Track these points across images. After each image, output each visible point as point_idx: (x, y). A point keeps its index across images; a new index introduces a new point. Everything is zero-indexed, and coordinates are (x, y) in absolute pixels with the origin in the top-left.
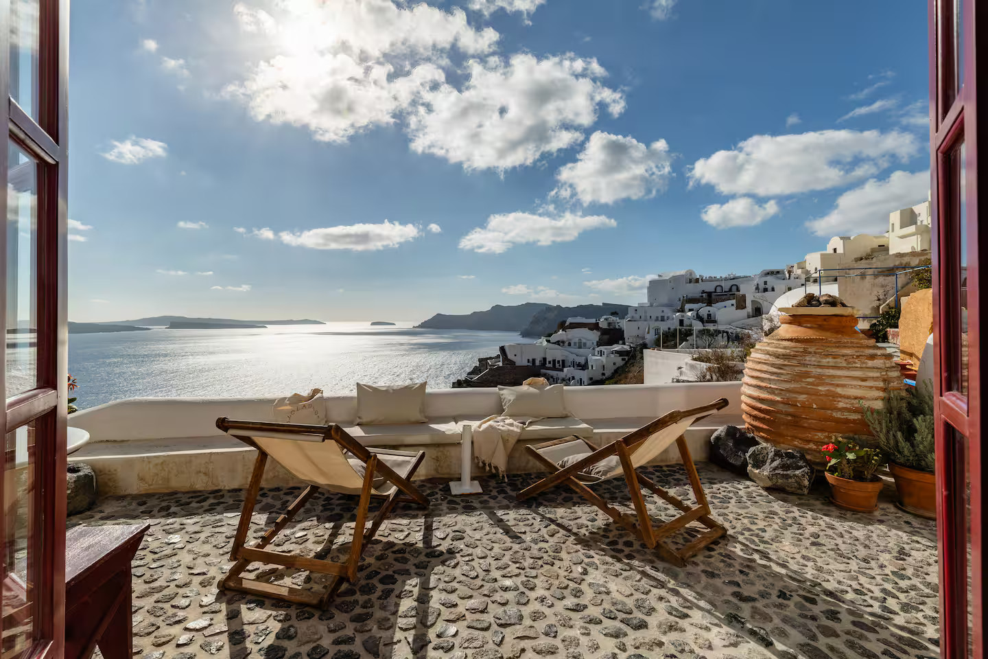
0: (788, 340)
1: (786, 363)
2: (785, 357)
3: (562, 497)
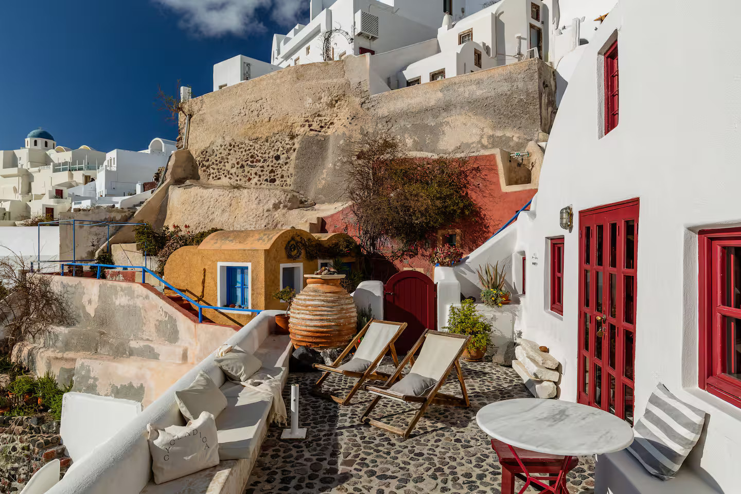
0: (330, 293)
1: (334, 304)
2: (333, 302)
3: (321, 407)
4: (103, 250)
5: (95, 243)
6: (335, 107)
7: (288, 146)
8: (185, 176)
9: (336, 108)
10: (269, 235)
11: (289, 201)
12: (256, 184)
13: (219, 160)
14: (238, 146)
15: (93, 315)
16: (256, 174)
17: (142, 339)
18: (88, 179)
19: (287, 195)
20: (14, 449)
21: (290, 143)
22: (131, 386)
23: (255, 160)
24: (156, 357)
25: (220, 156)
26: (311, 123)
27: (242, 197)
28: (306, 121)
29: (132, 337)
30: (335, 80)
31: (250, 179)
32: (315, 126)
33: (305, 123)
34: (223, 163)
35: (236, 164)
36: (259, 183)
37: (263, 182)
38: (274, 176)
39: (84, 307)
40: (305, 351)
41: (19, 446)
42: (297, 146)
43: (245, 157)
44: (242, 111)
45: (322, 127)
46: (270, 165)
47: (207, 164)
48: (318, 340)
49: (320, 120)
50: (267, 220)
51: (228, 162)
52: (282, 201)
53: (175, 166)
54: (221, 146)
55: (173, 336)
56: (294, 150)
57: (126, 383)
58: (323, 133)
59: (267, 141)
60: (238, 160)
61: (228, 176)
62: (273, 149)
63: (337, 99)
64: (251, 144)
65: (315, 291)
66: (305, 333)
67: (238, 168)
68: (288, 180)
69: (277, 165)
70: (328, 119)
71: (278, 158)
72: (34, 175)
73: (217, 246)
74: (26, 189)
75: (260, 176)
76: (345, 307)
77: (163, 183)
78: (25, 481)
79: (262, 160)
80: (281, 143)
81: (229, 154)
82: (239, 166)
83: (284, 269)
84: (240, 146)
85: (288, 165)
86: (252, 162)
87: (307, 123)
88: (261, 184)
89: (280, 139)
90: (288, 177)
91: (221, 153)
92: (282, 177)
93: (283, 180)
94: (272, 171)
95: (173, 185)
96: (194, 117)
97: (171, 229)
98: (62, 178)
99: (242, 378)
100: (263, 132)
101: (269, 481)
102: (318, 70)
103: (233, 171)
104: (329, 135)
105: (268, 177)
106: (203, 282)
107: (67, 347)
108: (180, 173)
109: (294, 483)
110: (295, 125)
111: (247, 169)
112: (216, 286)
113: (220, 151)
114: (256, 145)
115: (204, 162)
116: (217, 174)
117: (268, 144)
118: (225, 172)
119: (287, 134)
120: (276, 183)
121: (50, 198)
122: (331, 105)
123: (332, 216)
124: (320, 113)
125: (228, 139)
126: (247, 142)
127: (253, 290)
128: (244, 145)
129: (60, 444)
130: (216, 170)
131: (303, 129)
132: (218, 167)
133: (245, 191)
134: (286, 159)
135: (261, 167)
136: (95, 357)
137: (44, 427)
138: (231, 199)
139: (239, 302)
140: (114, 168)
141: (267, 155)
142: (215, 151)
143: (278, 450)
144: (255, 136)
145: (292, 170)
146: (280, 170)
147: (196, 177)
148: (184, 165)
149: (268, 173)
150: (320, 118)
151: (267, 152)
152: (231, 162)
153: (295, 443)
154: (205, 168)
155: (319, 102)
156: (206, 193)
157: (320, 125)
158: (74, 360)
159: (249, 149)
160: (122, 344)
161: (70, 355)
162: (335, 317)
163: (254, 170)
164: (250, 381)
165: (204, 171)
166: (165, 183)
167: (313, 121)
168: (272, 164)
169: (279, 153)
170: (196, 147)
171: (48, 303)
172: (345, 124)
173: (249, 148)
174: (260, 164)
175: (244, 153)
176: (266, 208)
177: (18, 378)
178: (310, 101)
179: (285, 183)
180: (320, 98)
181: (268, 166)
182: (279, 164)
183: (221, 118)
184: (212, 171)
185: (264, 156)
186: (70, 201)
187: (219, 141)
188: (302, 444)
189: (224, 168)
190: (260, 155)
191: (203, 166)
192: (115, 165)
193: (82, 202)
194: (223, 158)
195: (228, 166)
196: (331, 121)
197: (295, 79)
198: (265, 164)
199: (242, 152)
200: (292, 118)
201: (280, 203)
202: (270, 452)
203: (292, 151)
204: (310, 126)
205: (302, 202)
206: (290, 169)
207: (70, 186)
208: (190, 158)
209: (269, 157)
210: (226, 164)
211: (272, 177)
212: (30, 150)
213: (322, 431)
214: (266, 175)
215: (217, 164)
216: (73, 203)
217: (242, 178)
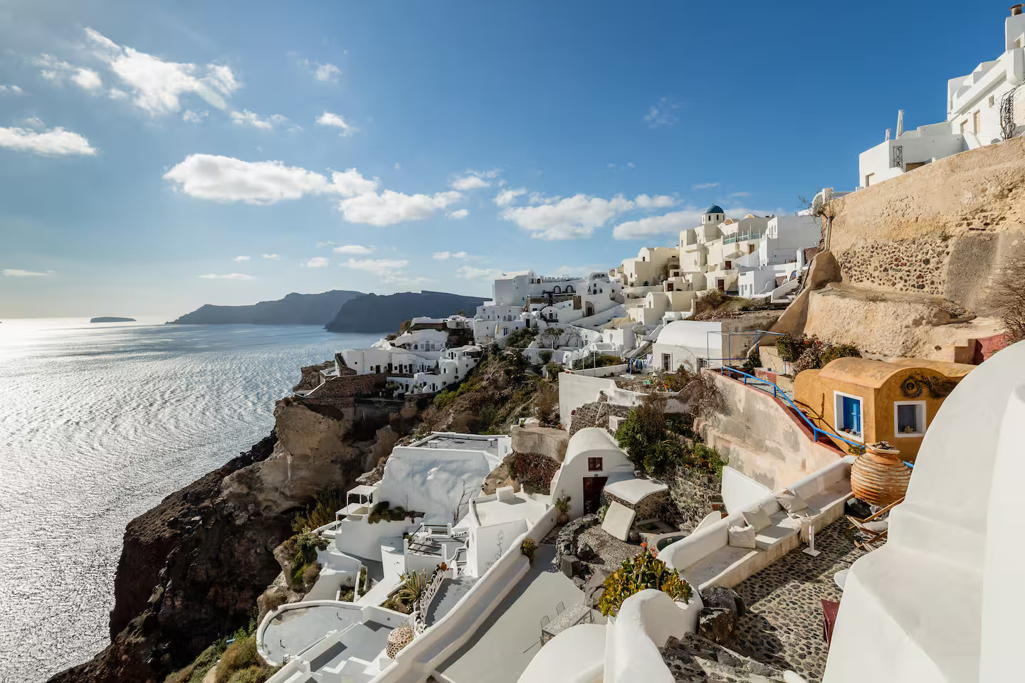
0: (883, 464)
1: (883, 474)
2: (883, 471)
4: (752, 351)
5: (747, 344)
6: (1007, 197)
7: (940, 249)
8: (826, 278)
9: (1010, 198)
10: (883, 373)
11: (935, 316)
12: (902, 289)
13: (861, 262)
14: (881, 248)
15: (742, 412)
16: (901, 278)
17: (774, 441)
18: (752, 248)
19: (932, 310)
20: (696, 494)
21: (943, 245)
22: (765, 476)
23: (900, 264)
24: (783, 459)
25: (863, 258)
26: (972, 221)
27: (879, 310)
28: (963, 220)
29: (767, 437)
30: (1008, 165)
31: (894, 284)
32: (977, 223)
33: (962, 222)
34: (865, 266)
35: (879, 267)
36: (904, 289)
37: (910, 288)
38: (923, 281)
39: (736, 404)
40: (856, 503)
41: (699, 493)
42: (951, 249)
43: (889, 260)
44: (885, 212)
45: (987, 224)
46: (918, 269)
47: (849, 265)
48: (869, 497)
49: (984, 217)
50: (905, 337)
51: (870, 265)
52: (925, 317)
53: (816, 270)
54: (863, 248)
55: (796, 446)
56: (948, 253)
57: (763, 473)
58: (989, 232)
59: (914, 243)
60: (881, 263)
61: (870, 279)
62: (921, 252)
63: (1010, 187)
64: (896, 246)
65: (870, 460)
66: (859, 489)
67: (881, 271)
68: (940, 287)
69: (925, 270)
70: (996, 214)
71: (927, 262)
72: (709, 248)
73: (833, 376)
74: (703, 261)
75: (906, 281)
76: (894, 478)
77: (804, 288)
78: (702, 518)
79: (908, 264)
80: (931, 245)
81: (872, 256)
82: (882, 269)
83: (899, 406)
84: (883, 248)
85: (939, 271)
86: (897, 265)
87: (965, 222)
88: (907, 290)
89: (929, 241)
90: (940, 283)
91: (863, 255)
92: (932, 283)
93: (934, 286)
94: (920, 277)
95: (813, 290)
96: (836, 218)
97: (809, 337)
98: (731, 248)
99: (789, 511)
100: (909, 233)
101: (782, 566)
102: (982, 156)
103: (876, 274)
104: (998, 234)
105: (915, 283)
106: (823, 405)
107: (726, 431)
108: (822, 276)
109: (793, 572)
110: (949, 225)
111: (891, 272)
112: (833, 410)
113: (862, 253)
114: (902, 248)
115: (846, 264)
116: (860, 276)
117: (916, 246)
118: (868, 275)
119: (939, 234)
120: (925, 290)
121: (721, 270)
122: (1002, 196)
123: (990, 339)
124: (985, 208)
125: (870, 242)
126: (891, 243)
127: (864, 422)
128: (887, 247)
129: (722, 501)
130: (858, 272)
131: (959, 229)
132: (860, 269)
133: (882, 304)
134: (938, 263)
135: (907, 271)
136: (742, 444)
137: (711, 485)
138: (868, 311)
139: (855, 429)
140: (775, 236)
141: (914, 259)
142: (857, 252)
143: (797, 556)
144: (900, 238)
145: (944, 276)
146: (930, 275)
147: (837, 279)
148: (825, 268)
149: (915, 278)
150: (983, 214)
151: (914, 254)
152: (873, 265)
153: (809, 557)
154: (846, 269)
155: (982, 195)
156: (844, 303)
157: (984, 222)
158: (729, 442)
159: (894, 252)
160: (760, 440)
161: (728, 437)
162: (884, 484)
163: (899, 274)
164: (793, 514)
165: (846, 272)
166: (807, 288)
167: (974, 218)
168: (920, 269)
169: (928, 257)
170: (837, 248)
171: (714, 393)
172: (1021, 220)
173: (894, 250)
174: (906, 268)
175: (887, 256)
176: (905, 323)
177: (698, 444)
178: (970, 195)
179: (937, 290)
180: (984, 191)
181: (915, 270)
182: (928, 269)
183: (862, 219)
184: (854, 273)
185: (910, 259)
186: (737, 271)
187: (862, 243)
188: (812, 559)
189: (866, 270)
190: (906, 258)
191: (845, 267)
192: (777, 233)
193: (747, 273)
194: (865, 260)
195: (871, 269)
196: (1002, 216)
197: (948, 172)
198: (912, 269)
199: (885, 255)
200: (945, 217)
201: (922, 318)
202: (792, 555)
203: (945, 254)
204: (968, 224)
205: (954, 316)
206: (942, 275)
207: (737, 256)
208: (831, 259)
209: (916, 261)
210: (868, 266)
211: (920, 283)
212: (706, 226)
213: (829, 557)
214: (913, 280)
215: (859, 267)
216: (739, 274)
217: (885, 282)
